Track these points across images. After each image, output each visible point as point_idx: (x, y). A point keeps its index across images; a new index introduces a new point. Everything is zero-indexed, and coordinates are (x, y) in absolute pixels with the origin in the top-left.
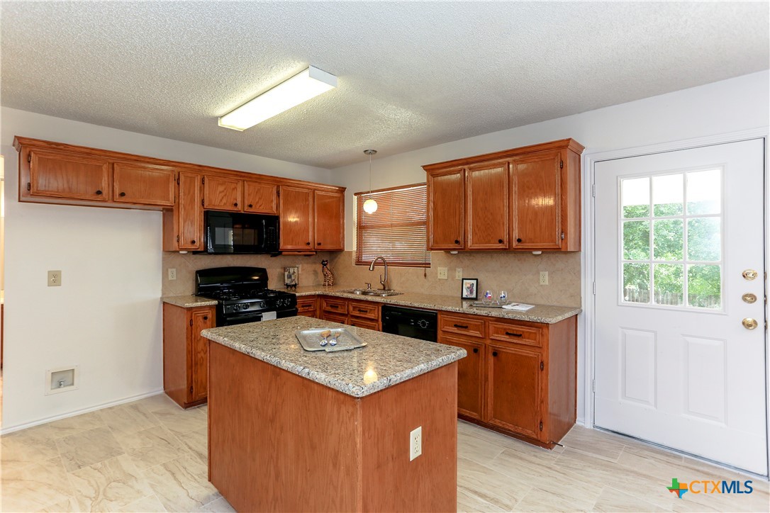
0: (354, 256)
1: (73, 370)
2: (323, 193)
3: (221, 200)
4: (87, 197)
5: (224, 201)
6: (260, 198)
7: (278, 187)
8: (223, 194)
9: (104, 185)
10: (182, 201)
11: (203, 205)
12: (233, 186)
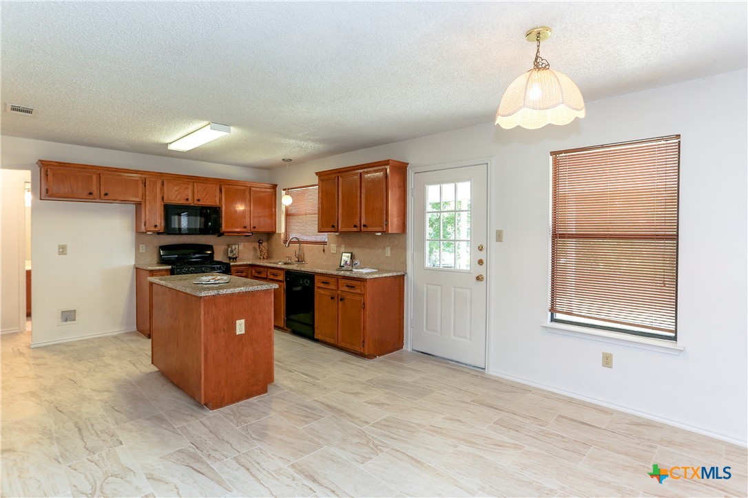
0: (283, 236)
1: (75, 311)
2: (258, 189)
3: (176, 197)
4: (83, 197)
5: (179, 197)
6: (206, 194)
7: (221, 186)
8: (177, 192)
9: (94, 189)
10: (147, 198)
11: (163, 200)
12: (185, 186)
